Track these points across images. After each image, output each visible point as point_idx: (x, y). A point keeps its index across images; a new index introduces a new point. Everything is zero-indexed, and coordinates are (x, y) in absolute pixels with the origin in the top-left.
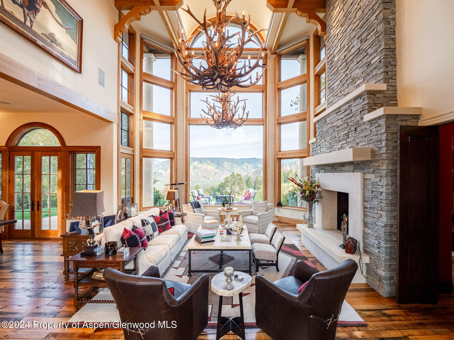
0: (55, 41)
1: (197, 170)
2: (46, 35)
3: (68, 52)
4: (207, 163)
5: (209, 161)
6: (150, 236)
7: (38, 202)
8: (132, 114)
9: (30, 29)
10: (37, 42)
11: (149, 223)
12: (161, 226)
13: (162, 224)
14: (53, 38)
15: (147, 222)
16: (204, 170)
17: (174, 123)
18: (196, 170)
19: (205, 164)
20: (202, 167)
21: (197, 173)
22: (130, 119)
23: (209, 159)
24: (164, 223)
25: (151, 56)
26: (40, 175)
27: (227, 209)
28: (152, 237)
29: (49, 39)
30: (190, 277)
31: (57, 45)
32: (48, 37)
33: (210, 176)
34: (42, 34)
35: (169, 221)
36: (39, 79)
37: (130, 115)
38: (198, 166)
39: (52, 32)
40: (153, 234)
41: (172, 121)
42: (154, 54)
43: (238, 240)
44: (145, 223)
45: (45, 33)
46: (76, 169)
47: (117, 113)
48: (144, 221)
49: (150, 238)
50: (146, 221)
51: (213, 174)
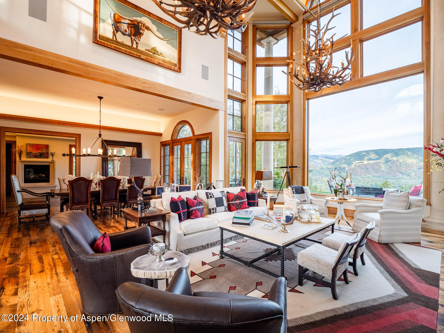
0: (157, 52)
1: (391, 163)
2: (149, 50)
3: (169, 58)
4: (407, 155)
5: (409, 153)
6: (212, 209)
7: (183, 178)
8: (245, 101)
9: (136, 49)
10: (141, 57)
11: (213, 197)
12: (235, 203)
13: (235, 202)
14: (155, 50)
15: (212, 195)
16: (402, 164)
17: (290, 101)
18: (389, 164)
19: (403, 156)
20: (398, 161)
21: (390, 167)
22: (243, 105)
23: (408, 149)
24: (237, 201)
25: (270, 39)
26: (184, 158)
27: (339, 199)
28: (215, 211)
29: (152, 52)
30: (221, 258)
31: (158, 55)
32: (150, 51)
33: (411, 171)
34: (146, 50)
35: (246, 200)
36: (144, 83)
37: (243, 102)
38: (391, 158)
39: (153, 45)
40: (216, 208)
41: (288, 99)
42: (272, 36)
43: (282, 231)
44: (209, 196)
45: (147, 48)
46: (201, 153)
47: (224, 101)
48: (208, 194)
49: (212, 211)
50: (210, 194)
51: (416, 168)
